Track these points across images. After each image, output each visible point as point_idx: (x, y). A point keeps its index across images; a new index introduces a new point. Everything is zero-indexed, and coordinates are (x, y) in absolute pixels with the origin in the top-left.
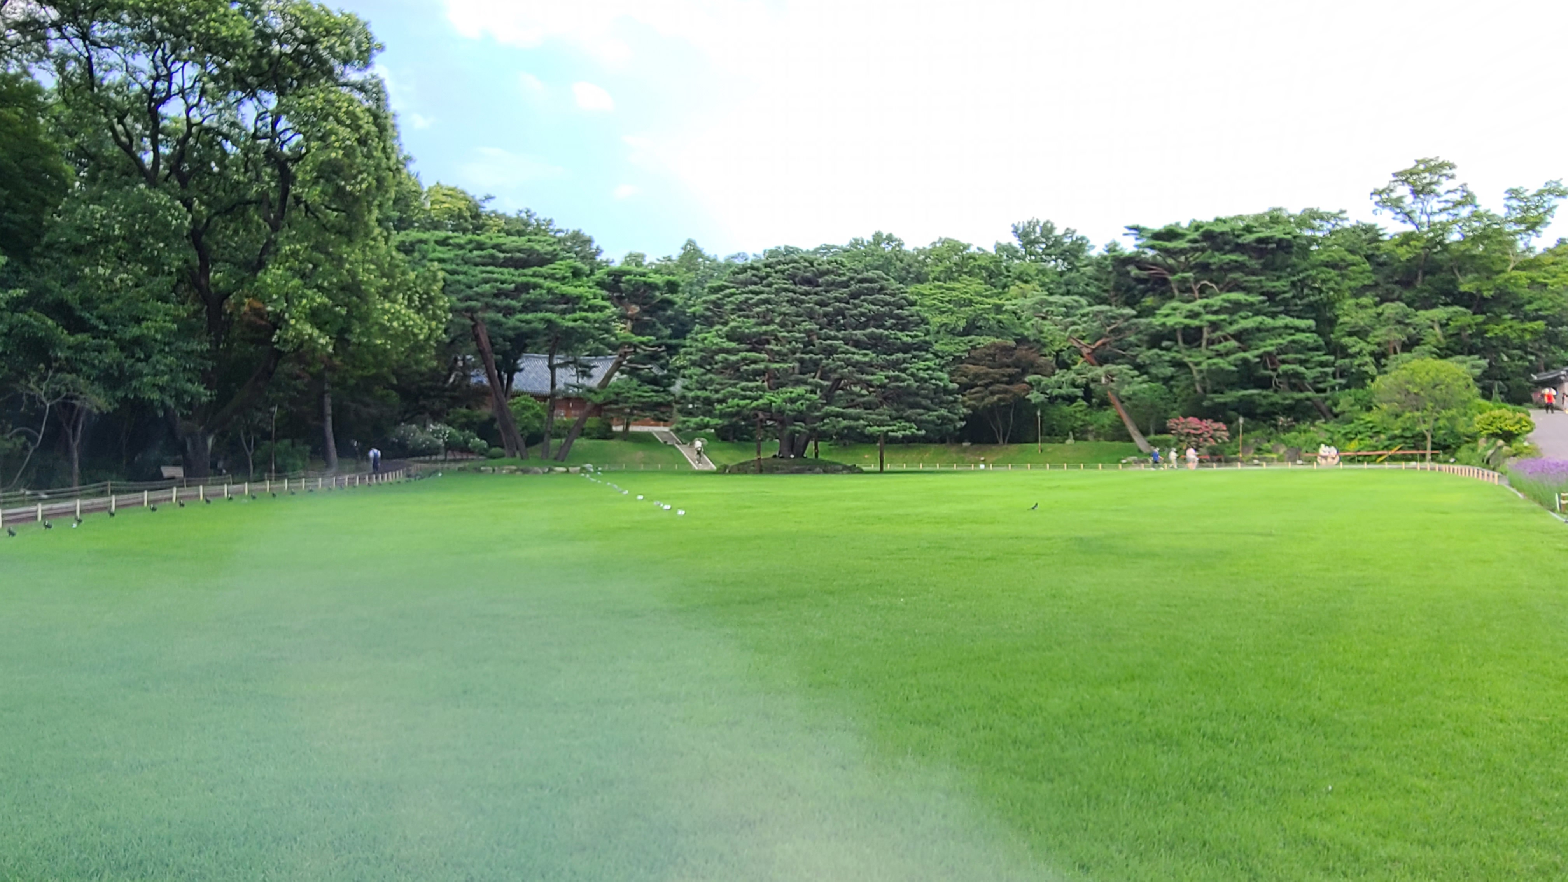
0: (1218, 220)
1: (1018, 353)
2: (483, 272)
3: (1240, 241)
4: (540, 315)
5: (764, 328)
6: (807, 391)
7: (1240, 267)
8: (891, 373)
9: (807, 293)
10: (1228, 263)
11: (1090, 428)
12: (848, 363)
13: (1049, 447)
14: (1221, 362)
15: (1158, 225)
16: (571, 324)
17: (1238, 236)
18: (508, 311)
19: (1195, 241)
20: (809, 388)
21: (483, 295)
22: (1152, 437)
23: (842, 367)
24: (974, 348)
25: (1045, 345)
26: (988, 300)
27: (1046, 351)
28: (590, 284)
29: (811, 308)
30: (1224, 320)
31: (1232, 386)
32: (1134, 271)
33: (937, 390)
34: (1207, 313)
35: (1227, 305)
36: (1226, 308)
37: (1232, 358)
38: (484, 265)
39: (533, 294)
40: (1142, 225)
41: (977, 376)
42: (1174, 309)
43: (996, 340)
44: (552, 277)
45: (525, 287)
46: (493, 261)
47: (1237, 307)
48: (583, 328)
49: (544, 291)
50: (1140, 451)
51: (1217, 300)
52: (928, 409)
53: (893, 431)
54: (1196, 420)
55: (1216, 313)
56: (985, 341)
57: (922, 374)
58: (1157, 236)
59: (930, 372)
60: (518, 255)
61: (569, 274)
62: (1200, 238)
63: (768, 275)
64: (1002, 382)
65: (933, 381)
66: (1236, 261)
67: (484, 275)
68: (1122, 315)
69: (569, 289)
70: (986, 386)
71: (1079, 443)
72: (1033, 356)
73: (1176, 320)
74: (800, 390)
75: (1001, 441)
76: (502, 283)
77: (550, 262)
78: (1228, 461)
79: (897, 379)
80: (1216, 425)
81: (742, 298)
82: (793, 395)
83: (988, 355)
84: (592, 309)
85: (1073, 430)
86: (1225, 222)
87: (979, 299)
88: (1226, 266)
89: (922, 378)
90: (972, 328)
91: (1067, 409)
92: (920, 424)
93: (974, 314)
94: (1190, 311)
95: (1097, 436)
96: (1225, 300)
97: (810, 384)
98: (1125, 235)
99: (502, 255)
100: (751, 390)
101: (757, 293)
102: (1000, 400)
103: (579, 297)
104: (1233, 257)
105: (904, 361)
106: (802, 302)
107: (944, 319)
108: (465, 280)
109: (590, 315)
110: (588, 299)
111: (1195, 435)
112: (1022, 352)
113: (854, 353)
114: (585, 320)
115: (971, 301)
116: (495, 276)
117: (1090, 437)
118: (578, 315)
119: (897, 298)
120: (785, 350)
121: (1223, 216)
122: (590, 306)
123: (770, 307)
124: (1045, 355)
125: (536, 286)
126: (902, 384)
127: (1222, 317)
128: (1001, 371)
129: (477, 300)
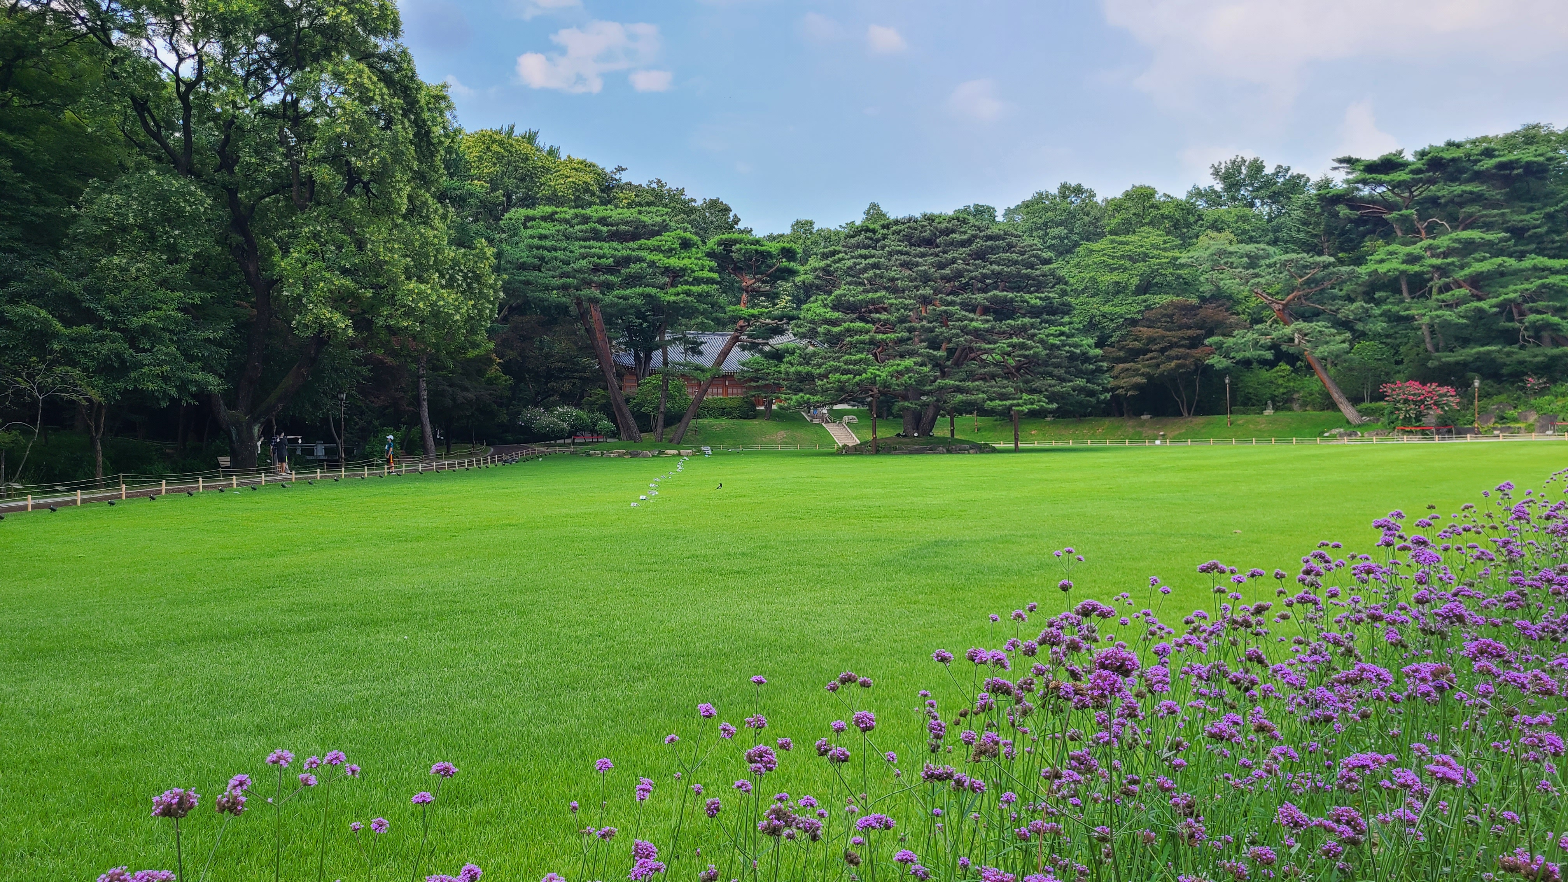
0: (1450, 144)
1: (1202, 313)
2: (581, 247)
3: (1476, 168)
4: (639, 290)
5: (870, 295)
6: (916, 364)
7: (1476, 198)
8: (1015, 340)
9: (923, 255)
10: (1460, 196)
11: (1296, 396)
12: (964, 330)
13: (1241, 419)
14: (1447, 314)
15: (1372, 155)
16: (673, 298)
17: (1476, 162)
18: (608, 287)
19: (1418, 171)
20: (919, 359)
21: (579, 271)
22: (1366, 405)
23: (957, 336)
24: (1148, 308)
25: (1238, 302)
26: (1166, 254)
27: (1240, 309)
28: (700, 255)
29: (925, 272)
30: (1453, 263)
31: (1465, 342)
32: (1343, 211)
33: (1072, 357)
34: (1432, 256)
35: (1456, 245)
36: (1455, 249)
37: (1462, 309)
38: (585, 240)
39: (634, 268)
40: (1354, 156)
41: (1151, 340)
42: (1391, 253)
43: (1175, 299)
44: (658, 249)
45: (627, 261)
46: (597, 236)
47: (1468, 248)
48: (686, 301)
49: (645, 265)
50: (1348, 422)
51: (1443, 241)
52: (1062, 380)
53: (1018, 405)
54: (1416, 385)
55: (1445, 255)
56: (1161, 299)
57: (1052, 340)
58: (1371, 168)
59: (1063, 338)
60: (623, 228)
61: (676, 246)
62: (1424, 168)
63: (884, 237)
64: (1182, 346)
65: (1067, 348)
66: (1471, 193)
67: (582, 250)
68: (1318, 264)
69: (674, 262)
70: (1162, 350)
71: (1281, 414)
72: (1222, 315)
73: (1394, 265)
74: (908, 362)
75: (1186, 414)
76: (600, 258)
77: (659, 233)
78: (1461, 433)
79: (1023, 346)
80: (1444, 390)
81: (850, 263)
82: (900, 368)
83: (1164, 316)
84: (698, 281)
85: (1273, 399)
86: (1458, 146)
87: (1155, 252)
88: (1457, 200)
89: (1053, 345)
90: (1145, 288)
91: (1265, 375)
92: (1051, 399)
93: (1149, 271)
94: (1408, 255)
95: (1304, 405)
96: (1455, 241)
97: (920, 355)
98: (1335, 169)
99: (605, 229)
100: (855, 363)
101: (865, 257)
102: (1178, 366)
103: (684, 270)
104: (1468, 188)
105: (1032, 326)
106: (917, 265)
107: (1115, 277)
108: (562, 257)
109: (695, 289)
110: (693, 271)
111: (1415, 403)
112: (1208, 311)
113: (972, 320)
114: (688, 293)
115: (1146, 255)
116: (593, 250)
117: (1296, 406)
118: (680, 288)
119: (1026, 256)
120: (893, 319)
121: (1457, 139)
122: (695, 279)
123: (878, 272)
124: (1238, 314)
125: (641, 260)
126: (1027, 353)
127: (1449, 260)
128: (1180, 334)
129: (574, 277)
